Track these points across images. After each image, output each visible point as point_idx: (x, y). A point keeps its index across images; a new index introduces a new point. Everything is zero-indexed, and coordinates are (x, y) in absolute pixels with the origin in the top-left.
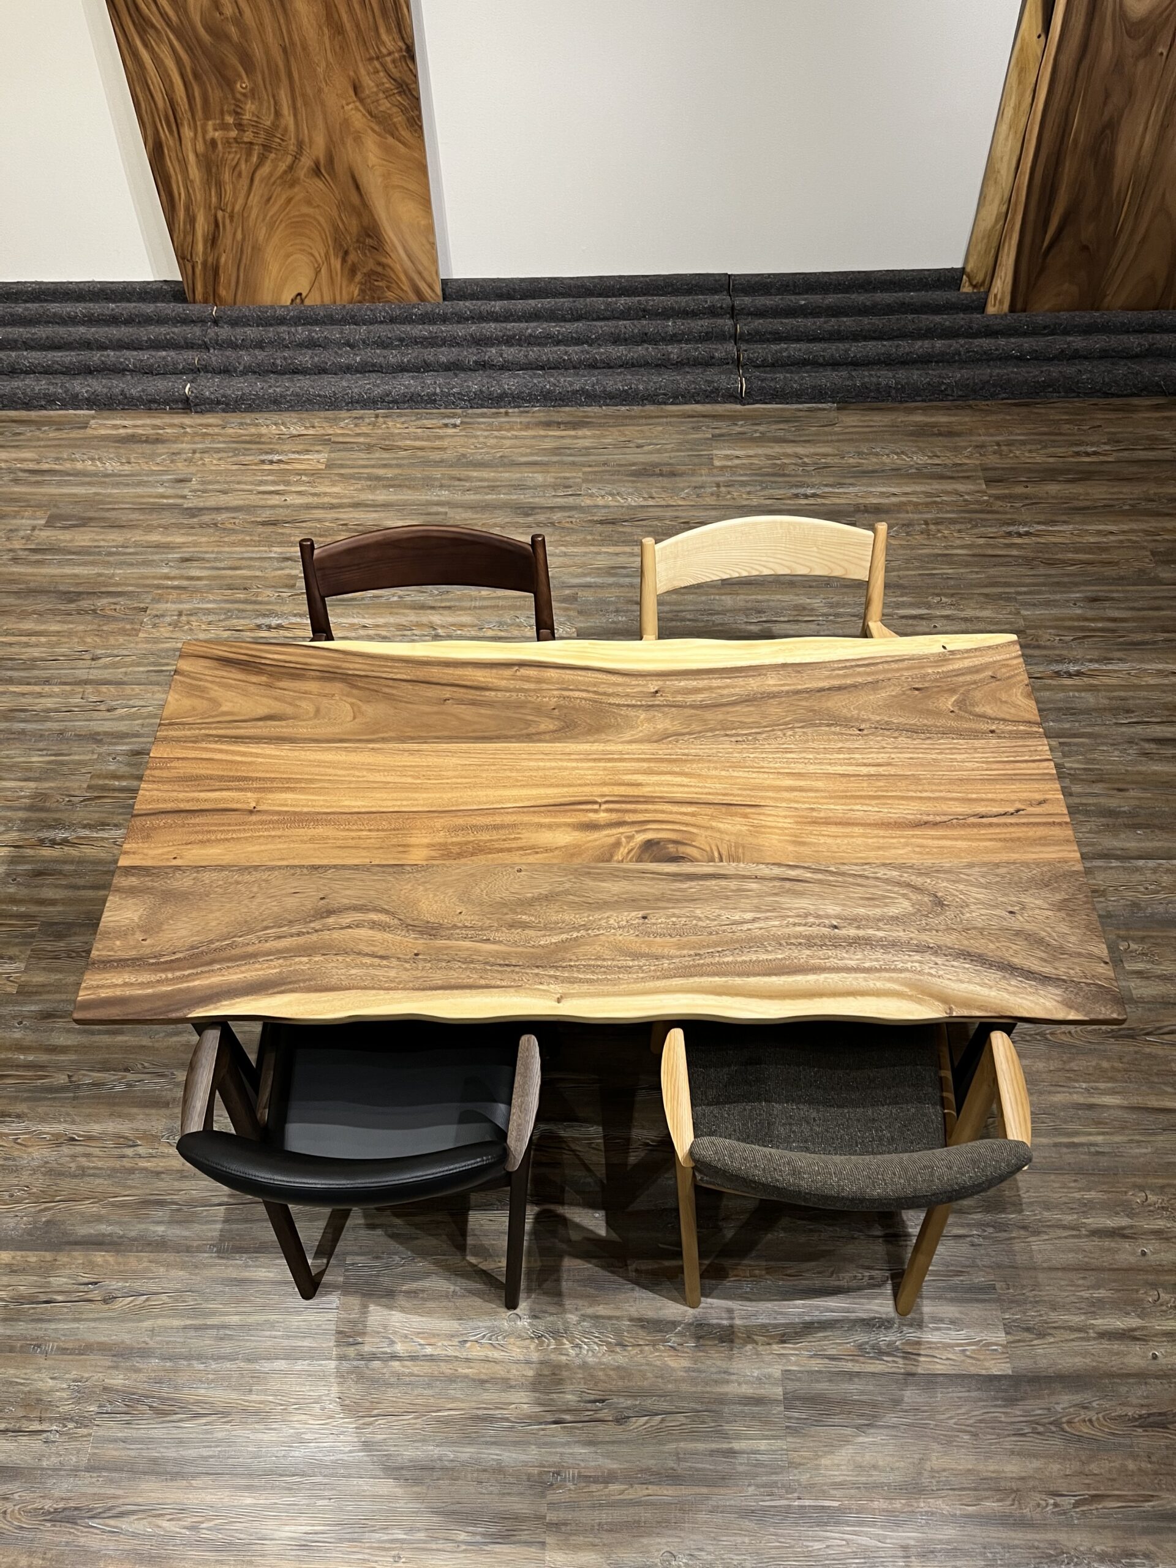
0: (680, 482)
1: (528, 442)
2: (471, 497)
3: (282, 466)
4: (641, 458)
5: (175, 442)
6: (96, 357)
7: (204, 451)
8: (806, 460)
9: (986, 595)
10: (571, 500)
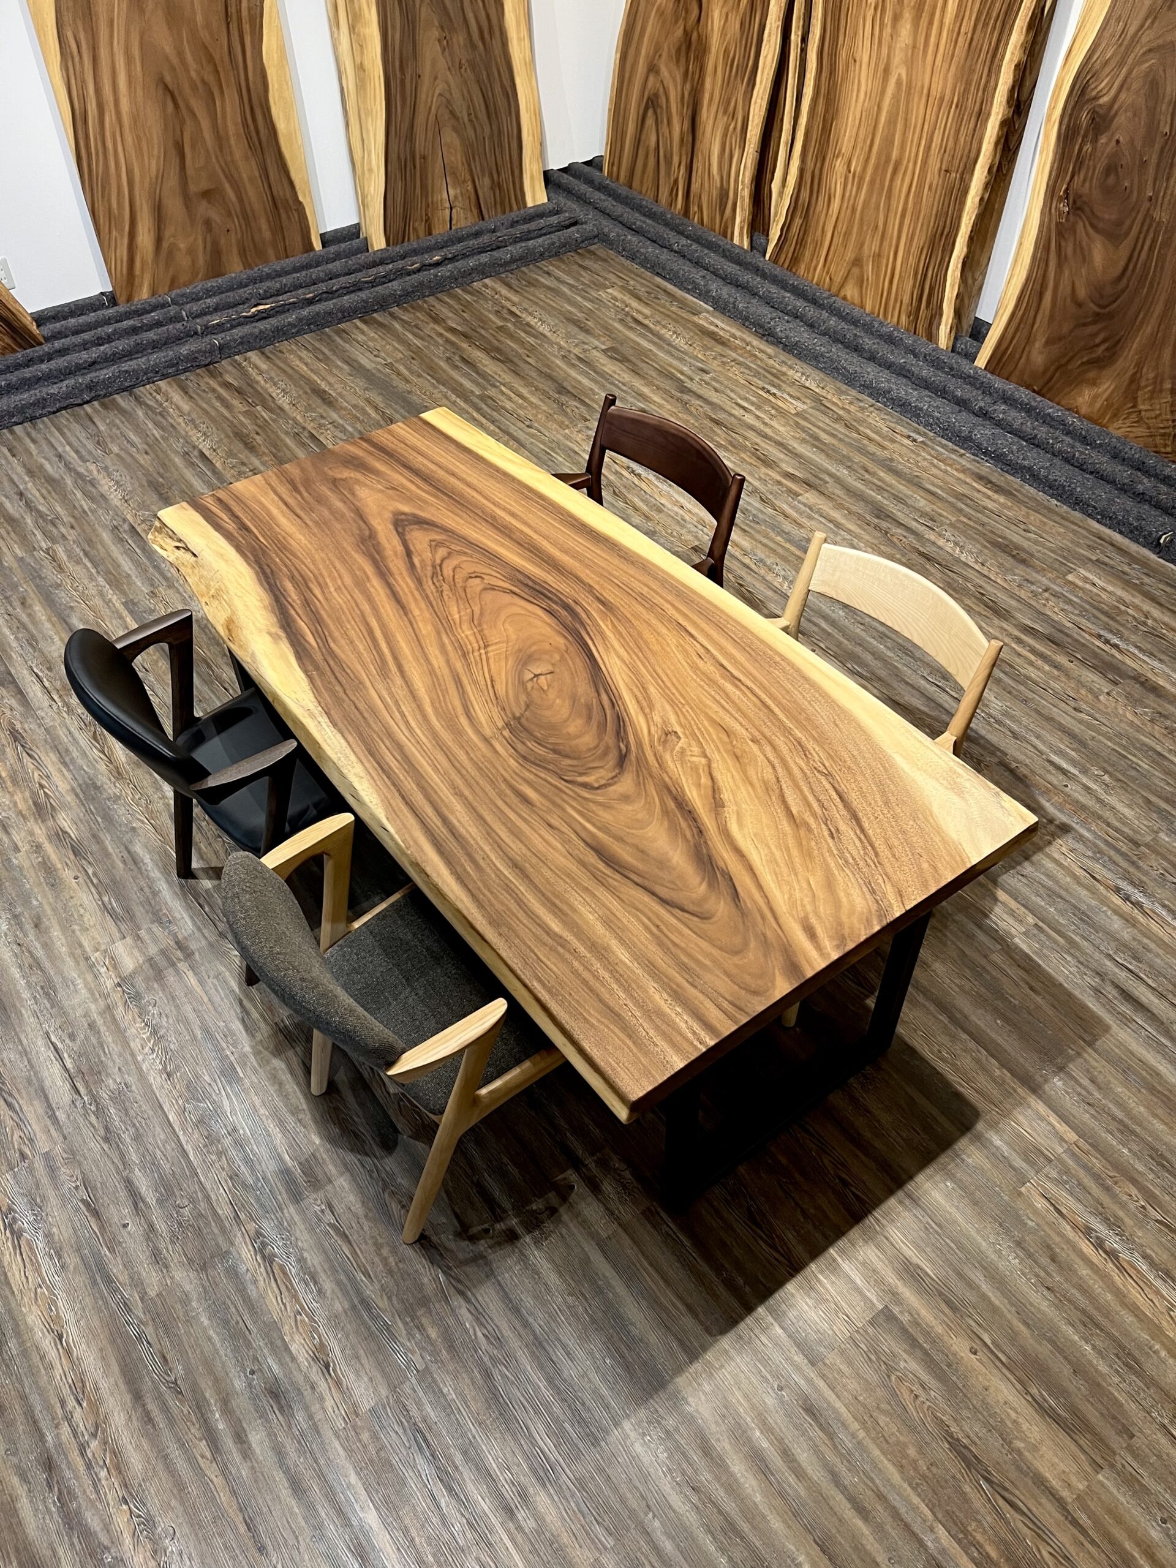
0: (1021, 570)
1: (949, 479)
2: (859, 485)
3: (771, 398)
4: (1016, 538)
5: (731, 349)
6: (747, 277)
7: (740, 364)
8: (1150, 622)
9: (1148, 802)
10: (921, 528)
